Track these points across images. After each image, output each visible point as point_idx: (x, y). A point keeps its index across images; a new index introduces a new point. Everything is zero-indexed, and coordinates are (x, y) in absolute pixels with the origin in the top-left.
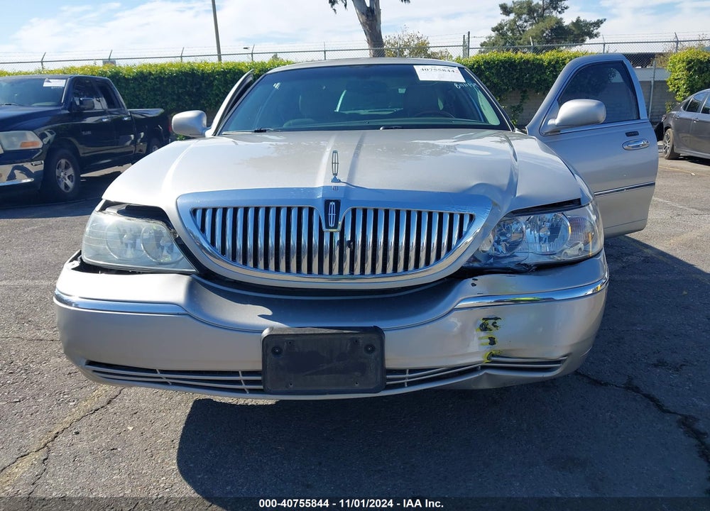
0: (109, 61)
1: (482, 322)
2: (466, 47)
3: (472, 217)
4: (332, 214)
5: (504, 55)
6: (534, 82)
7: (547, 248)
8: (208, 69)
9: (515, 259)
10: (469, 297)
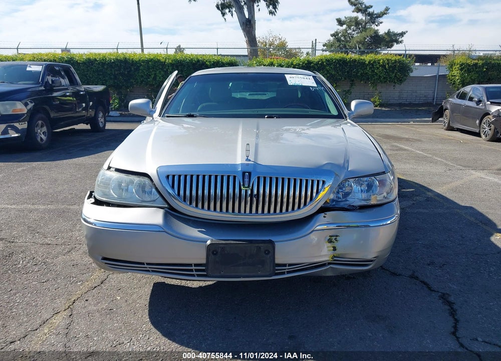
0: (66, 50)
1: (329, 238)
2: (314, 49)
3: (324, 182)
4: (247, 180)
5: (339, 56)
6: (359, 75)
7: (364, 196)
8: (136, 58)
9: (348, 203)
10: (322, 224)
